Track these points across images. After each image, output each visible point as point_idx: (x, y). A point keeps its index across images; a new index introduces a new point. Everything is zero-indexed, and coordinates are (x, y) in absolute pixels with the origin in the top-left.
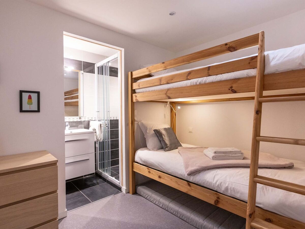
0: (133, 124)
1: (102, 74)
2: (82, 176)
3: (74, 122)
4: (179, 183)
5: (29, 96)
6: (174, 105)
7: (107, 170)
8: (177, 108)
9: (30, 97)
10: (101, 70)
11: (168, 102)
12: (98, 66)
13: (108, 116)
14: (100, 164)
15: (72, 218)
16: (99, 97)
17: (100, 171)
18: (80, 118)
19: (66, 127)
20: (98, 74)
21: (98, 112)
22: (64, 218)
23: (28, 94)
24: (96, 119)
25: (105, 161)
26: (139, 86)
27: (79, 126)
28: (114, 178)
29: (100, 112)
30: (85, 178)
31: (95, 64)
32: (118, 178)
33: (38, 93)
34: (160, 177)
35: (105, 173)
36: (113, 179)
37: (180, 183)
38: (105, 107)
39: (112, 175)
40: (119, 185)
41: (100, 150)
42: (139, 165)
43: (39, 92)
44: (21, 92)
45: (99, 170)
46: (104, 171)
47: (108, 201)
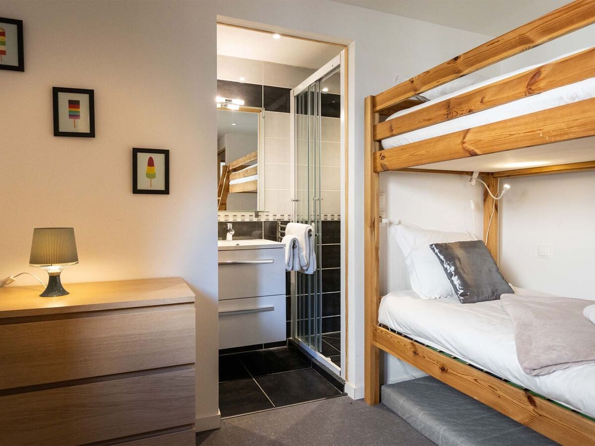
0: (374, 227)
1: (306, 113)
2: (260, 346)
3: (243, 223)
4: (499, 392)
5: (149, 160)
6: (492, 181)
7: (313, 340)
8: (501, 189)
9: (151, 163)
10: (304, 103)
11: (474, 174)
12: (296, 94)
13: (318, 213)
14: (300, 323)
15: (230, 432)
16: (298, 166)
17: (300, 340)
18: (257, 216)
19: (228, 234)
20: (298, 113)
21: (296, 202)
22: (215, 431)
23: (148, 155)
24: (292, 218)
25: (310, 319)
26: (392, 130)
27: (254, 233)
28: (328, 360)
29: (299, 201)
30: (265, 351)
31: (291, 91)
32: (337, 361)
33: (166, 153)
34: (443, 369)
35: (310, 345)
36: (326, 361)
37: (501, 393)
38: (312, 190)
39: (325, 353)
40: (340, 378)
41: (300, 292)
42: (389, 334)
43: (169, 150)
44: (136, 151)
45: (296, 337)
46: (307, 340)
47: (312, 411)
